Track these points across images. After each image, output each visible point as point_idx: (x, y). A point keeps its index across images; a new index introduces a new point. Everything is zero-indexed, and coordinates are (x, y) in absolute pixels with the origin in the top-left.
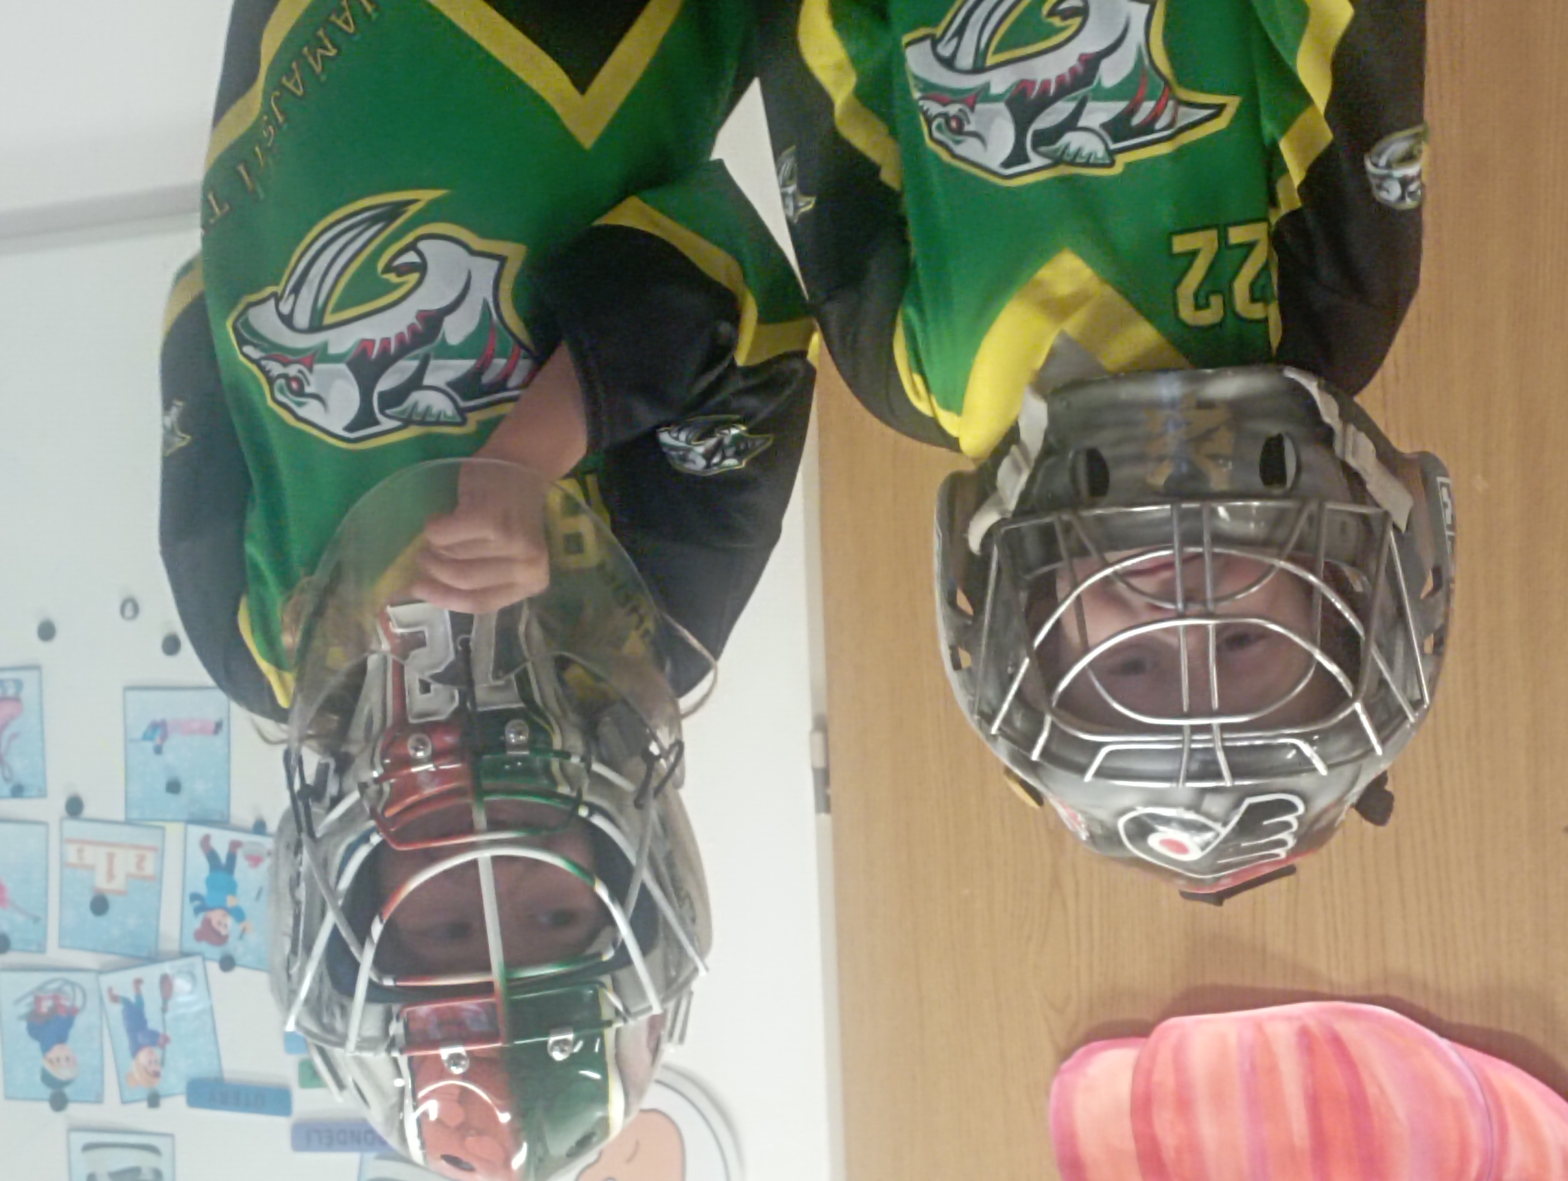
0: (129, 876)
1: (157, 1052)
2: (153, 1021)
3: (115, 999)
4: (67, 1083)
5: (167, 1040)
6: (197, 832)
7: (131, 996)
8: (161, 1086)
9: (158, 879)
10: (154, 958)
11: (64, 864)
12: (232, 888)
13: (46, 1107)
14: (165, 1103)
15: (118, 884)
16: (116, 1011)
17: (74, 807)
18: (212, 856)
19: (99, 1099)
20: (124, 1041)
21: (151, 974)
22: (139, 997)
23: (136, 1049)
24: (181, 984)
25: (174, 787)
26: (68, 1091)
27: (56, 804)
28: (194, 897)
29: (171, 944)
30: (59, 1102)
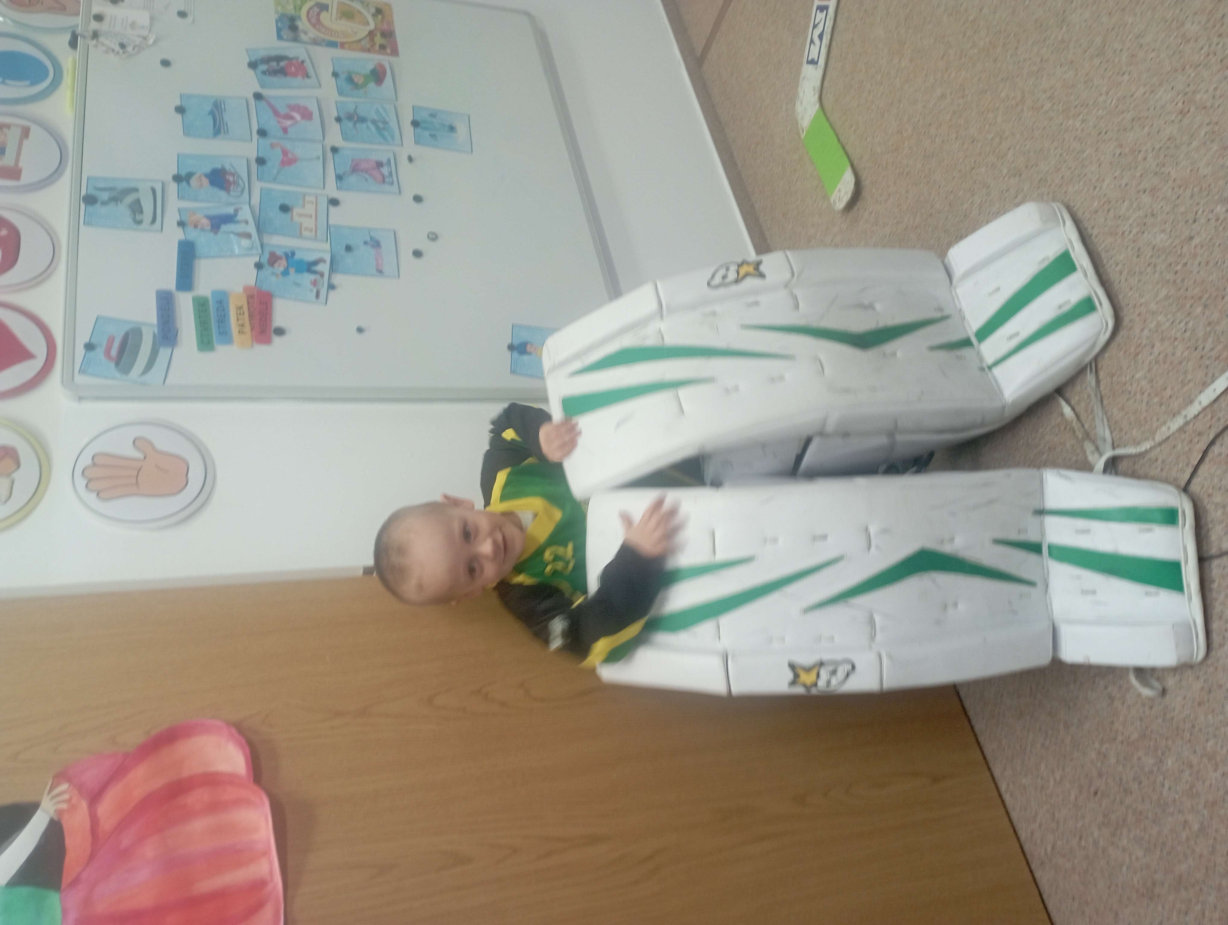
0: (301, 225)
1: (209, 228)
2: (224, 228)
3: (236, 211)
4: (188, 183)
5: (216, 233)
6: (328, 258)
7: (239, 218)
8: (190, 228)
9: (301, 236)
10: (260, 230)
11: (304, 195)
12: (299, 271)
13: (175, 172)
14: (180, 230)
15: (296, 218)
16: (230, 210)
17: (334, 202)
18: (316, 263)
19: (180, 197)
20: (215, 212)
21: (251, 229)
22: (238, 222)
23: (210, 218)
24: (245, 242)
25: (348, 248)
26: (184, 184)
27: (335, 194)
28: (293, 254)
29: (266, 239)
30: (177, 178)
